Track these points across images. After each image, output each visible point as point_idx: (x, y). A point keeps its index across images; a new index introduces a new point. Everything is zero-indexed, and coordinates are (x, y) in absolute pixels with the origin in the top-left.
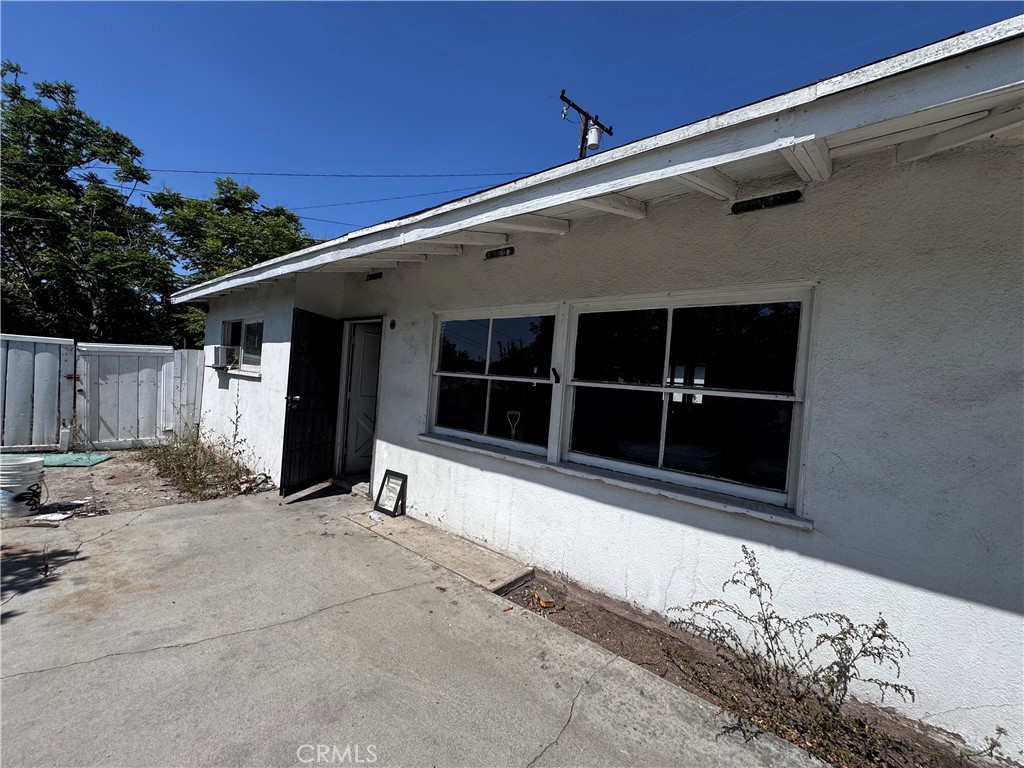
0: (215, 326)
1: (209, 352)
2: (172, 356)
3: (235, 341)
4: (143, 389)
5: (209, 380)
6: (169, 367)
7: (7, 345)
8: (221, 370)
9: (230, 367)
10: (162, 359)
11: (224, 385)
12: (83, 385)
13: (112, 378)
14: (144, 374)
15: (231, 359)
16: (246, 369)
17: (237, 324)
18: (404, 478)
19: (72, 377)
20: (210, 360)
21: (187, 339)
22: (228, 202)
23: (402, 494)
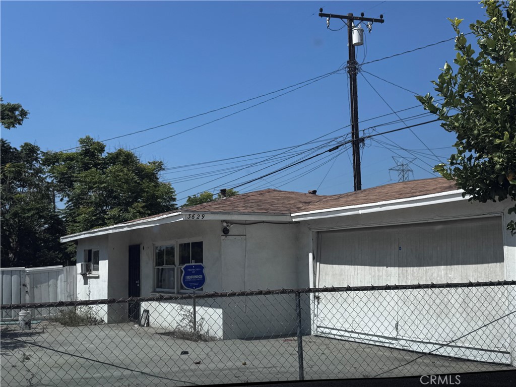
0: (81, 254)
1: (79, 266)
2: (62, 270)
3: (90, 260)
4: (51, 289)
5: (80, 281)
6: (62, 277)
7: (3, 273)
8: (84, 275)
9: (88, 273)
10: (58, 272)
11: (86, 283)
12: (28, 288)
14: (51, 281)
15: (89, 271)
16: (94, 273)
17: (90, 251)
18: (148, 311)
19: (24, 285)
20: (79, 270)
21: (68, 260)
22: (87, 153)
23: (147, 318)
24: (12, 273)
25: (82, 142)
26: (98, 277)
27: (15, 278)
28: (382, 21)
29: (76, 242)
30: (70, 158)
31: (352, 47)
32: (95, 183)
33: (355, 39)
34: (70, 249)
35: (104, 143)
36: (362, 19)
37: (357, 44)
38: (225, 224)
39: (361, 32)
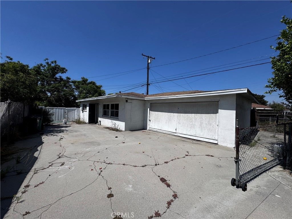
0: (81, 105)
1: (81, 108)
2: (76, 109)
3: (84, 107)
4: (73, 114)
6: (76, 110)
8: (82, 111)
10: (75, 109)
11: (83, 112)
12: (66, 113)
13: (69, 112)
14: (73, 111)
15: (84, 109)
16: (85, 110)
17: (84, 105)
18: (100, 121)
19: (65, 112)
20: (81, 109)
21: (78, 107)
22: (83, 81)
23: (100, 123)
24: (62, 109)
25: (82, 78)
26: (86, 111)
27: (62, 110)
28: (155, 59)
29: (80, 102)
30: (78, 82)
31: (148, 63)
32: (85, 88)
33: (149, 62)
34: (79, 104)
35: (88, 79)
36: (151, 58)
37: (150, 63)
38: (127, 99)
39: (151, 60)
